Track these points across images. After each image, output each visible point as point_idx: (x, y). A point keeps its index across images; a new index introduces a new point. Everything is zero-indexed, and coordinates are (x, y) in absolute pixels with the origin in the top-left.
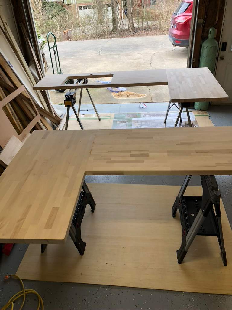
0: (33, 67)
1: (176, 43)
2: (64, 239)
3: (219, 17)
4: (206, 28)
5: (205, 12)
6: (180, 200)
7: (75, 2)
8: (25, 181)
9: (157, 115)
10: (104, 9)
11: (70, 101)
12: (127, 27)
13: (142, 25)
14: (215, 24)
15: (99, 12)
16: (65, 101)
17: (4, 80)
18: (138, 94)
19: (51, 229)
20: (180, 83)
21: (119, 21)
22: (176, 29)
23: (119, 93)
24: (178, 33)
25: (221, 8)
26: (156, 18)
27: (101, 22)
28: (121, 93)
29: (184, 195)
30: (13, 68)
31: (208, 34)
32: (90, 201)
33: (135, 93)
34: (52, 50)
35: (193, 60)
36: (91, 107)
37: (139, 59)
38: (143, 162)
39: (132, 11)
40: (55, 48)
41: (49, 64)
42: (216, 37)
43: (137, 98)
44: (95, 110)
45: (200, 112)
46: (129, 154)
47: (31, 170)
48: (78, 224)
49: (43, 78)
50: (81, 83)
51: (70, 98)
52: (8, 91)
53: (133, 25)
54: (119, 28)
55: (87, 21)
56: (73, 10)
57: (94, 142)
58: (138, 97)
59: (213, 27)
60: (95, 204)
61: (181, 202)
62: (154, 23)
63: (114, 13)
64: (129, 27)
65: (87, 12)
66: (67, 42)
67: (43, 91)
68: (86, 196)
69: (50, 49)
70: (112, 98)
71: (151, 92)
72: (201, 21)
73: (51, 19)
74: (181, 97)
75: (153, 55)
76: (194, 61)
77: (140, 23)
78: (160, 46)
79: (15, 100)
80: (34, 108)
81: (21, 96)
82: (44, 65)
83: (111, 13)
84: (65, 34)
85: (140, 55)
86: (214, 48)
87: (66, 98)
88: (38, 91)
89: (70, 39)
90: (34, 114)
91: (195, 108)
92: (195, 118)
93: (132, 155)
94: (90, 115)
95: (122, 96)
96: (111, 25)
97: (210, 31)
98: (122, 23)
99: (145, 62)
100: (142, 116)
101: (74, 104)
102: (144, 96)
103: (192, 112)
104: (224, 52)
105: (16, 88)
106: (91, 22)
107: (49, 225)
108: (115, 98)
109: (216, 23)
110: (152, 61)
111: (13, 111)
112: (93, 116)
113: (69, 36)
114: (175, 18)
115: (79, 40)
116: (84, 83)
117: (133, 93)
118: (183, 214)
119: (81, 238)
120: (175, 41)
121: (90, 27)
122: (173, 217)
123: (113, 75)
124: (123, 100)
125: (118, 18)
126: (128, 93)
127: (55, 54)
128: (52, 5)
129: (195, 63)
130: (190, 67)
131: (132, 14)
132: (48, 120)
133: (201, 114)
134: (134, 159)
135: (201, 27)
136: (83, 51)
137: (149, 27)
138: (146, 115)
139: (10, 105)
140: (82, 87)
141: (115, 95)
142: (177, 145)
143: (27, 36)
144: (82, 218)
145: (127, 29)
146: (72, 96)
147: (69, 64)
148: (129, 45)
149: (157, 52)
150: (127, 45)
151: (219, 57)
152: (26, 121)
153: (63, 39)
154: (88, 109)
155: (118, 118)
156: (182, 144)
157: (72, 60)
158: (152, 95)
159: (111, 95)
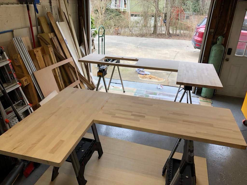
0: (83, 47)
1: (196, 46)
2: (60, 163)
3: (227, 29)
4: (216, 36)
5: (216, 25)
6: (169, 161)
7: (129, 11)
8: (48, 119)
9: (170, 96)
10: (148, 18)
11: (102, 73)
12: (164, 32)
13: (176, 32)
14: (223, 34)
15: (145, 19)
16: (98, 72)
17: (59, 51)
18: (158, 78)
19: (53, 154)
20: (187, 71)
21: (159, 27)
22: (198, 36)
24: (199, 39)
25: (229, 23)
26: (187, 28)
27: (145, 26)
28: (145, 76)
29: (173, 158)
30: (68, 45)
31: (217, 40)
32: (98, 149)
33: (156, 77)
34: (101, 38)
36: (119, 82)
37: (166, 54)
38: (139, 121)
39: (169, 21)
40: (103, 37)
41: (97, 48)
42: (223, 43)
44: (122, 84)
45: (205, 99)
46: (131, 114)
47: (55, 112)
48: (83, 163)
49: (88, 54)
50: (114, 62)
51: (102, 71)
52: (59, 59)
53: (169, 31)
54: (158, 33)
55: (135, 24)
56: (126, 16)
57: (107, 101)
58: (158, 80)
59: (222, 36)
60: (102, 153)
61: (169, 162)
62: (185, 32)
63: (156, 21)
64: (165, 32)
65: (136, 18)
66: (117, 36)
67: (87, 64)
68: (96, 144)
69: (99, 37)
70: (138, 78)
71: (169, 78)
72: (212, 30)
73: (109, 20)
74: (185, 82)
75: (178, 53)
76: (204, 59)
77: (175, 31)
78: (185, 48)
79: (63, 66)
80: (77, 75)
81: (68, 64)
82: (92, 48)
83: (154, 21)
84: (116, 30)
85: (167, 52)
86: (220, 51)
87: (99, 70)
88: (83, 63)
89: (119, 35)
90: (75, 79)
91: (202, 96)
92: (200, 103)
93: (132, 115)
94: (118, 88)
95: (146, 78)
96: (152, 29)
97: (219, 39)
98: (161, 28)
99: (170, 57)
100: (158, 94)
101: (105, 75)
102: (163, 80)
103: (198, 98)
104: (229, 55)
105: (66, 58)
106: (138, 25)
107: (53, 151)
108: (140, 78)
109: (225, 33)
110: (176, 57)
111: (60, 73)
113: (119, 32)
114: (198, 29)
115: (126, 36)
116: (117, 62)
117: (154, 77)
119: (84, 175)
120: (196, 44)
121: (136, 29)
122: (162, 175)
123: (138, 60)
124: (146, 81)
125: (159, 25)
126: (151, 76)
127: (102, 41)
128: (112, 11)
130: (200, 62)
131: (170, 24)
132: (86, 86)
133: (205, 101)
135: (212, 34)
136: (126, 43)
137: (181, 35)
138: (161, 94)
139: (58, 69)
140: (115, 65)
141: (141, 76)
142: (170, 113)
143: (83, 26)
144: (89, 160)
145: (164, 34)
146: (104, 70)
147: (113, 51)
148: (161, 44)
149: (181, 51)
150: (160, 44)
151: (225, 59)
152: (68, 83)
153: (114, 34)
154: (117, 83)
155: (138, 93)
156: (174, 113)
157: (116, 49)
158: (170, 80)
159: (138, 76)
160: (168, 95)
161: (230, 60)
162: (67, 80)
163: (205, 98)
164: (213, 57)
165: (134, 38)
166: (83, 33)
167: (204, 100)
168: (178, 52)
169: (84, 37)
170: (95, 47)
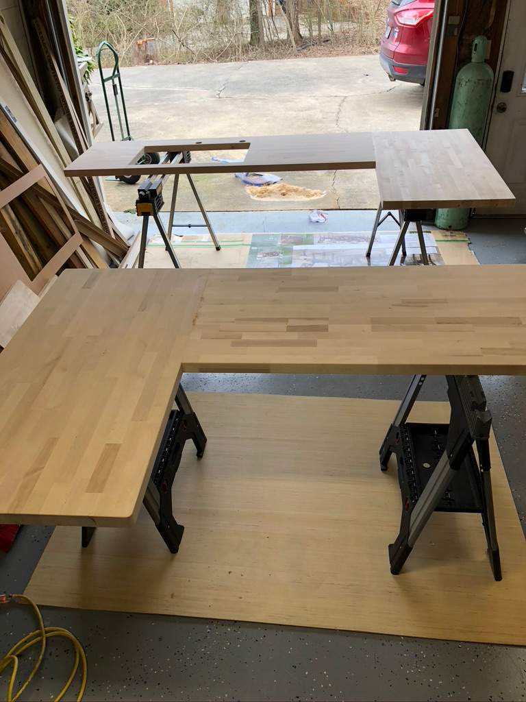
0: (63, 123)
1: (397, 73)
2: (132, 516)
4: (467, 38)
6: (399, 432)
9: (351, 239)
11: (149, 203)
12: (283, 36)
13: (320, 31)
14: (486, 28)
16: (137, 202)
18: (307, 190)
19: (100, 494)
20: (404, 163)
21: (265, 20)
22: (396, 41)
23: (263, 187)
24: (402, 48)
26: (351, 14)
27: (224, 21)
28: (268, 187)
29: (408, 421)
30: (17, 124)
31: (471, 50)
32: (193, 433)
33: (301, 188)
34: (109, 85)
35: (435, 113)
36: (198, 218)
37: (309, 109)
38: (314, 344)
40: (116, 80)
41: (103, 118)
42: (488, 58)
43: (305, 199)
44: (208, 225)
45: (448, 233)
46: (284, 326)
47: (58, 359)
48: (165, 483)
49: (87, 148)
50: (175, 163)
51: (150, 196)
52: (5, 176)
53: (298, 30)
54: (266, 39)
55: (191, 19)
57: (202, 298)
58: (308, 196)
59: (483, 34)
60: (205, 440)
61: (400, 436)
62: (346, 26)
63: (253, 2)
64: (288, 35)
66: (145, 67)
67: (88, 179)
68: (185, 421)
69: (103, 81)
70: (246, 198)
71: (336, 187)
72: (456, 20)
73: (109, 14)
74: (406, 197)
75: (344, 101)
76: (437, 115)
77: (315, 27)
78: (360, 81)
79: (21, 198)
81: (36, 190)
82: (90, 120)
84: (139, 48)
85: (312, 101)
86: (483, 84)
87: (140, 195)
88: (77, 179)
89: (151, 61)
90: (67, 233)
91: (438, 225)
92: (437, 248)
93: (291, 329)
94: (196, 237)
95: (272, 194)
96: (247, 29)
97: (476, 45)
98: (272, 24)
99: (323, 118)
100: (316, 240)
101: (159, 209)
102: (322, 194)
103: (430, 232)
104: (506, 94)
105: (26, 171)
106: (202, 21)
107: (97, 484)
108: (254, 198)
109: (490, 25)
110: (340, 115)
111: (17, 224)
112: (204, 240)
113: (149, 53)
114: (395, 14)
115: (173, 63)
116: (182, 161)
117: (295, 187)
118: (404, 464)
119: (173, 514)
120: (393, 67)
121: (197, 34)
122: (382, 470)
123: (249, 144)
124: (273, 203)
125: (264, 13)
126: (284, 186)
127: (116, 93)
129: (438, 118)
130: (427, 128)
131: (297, 4)
132: (99, 247)
133: (450, 238)
134: (294, 336)
135: (456, 34)
136: (181, 89)
137: (336, 37)
138: (325, 238)
139: (10, 209)
140: (177, 171)
141: (254, 191)
142: (393, 305)
143: (49, 50)
144: (176, 470)
145: (284, 40)
146: (153, 192)
147: (150, 118)
148: (287, 77)
149: (352, 94)
150: (283, 78)
151: (496, 105)
152: (48, 247)
153: (135, 62)
154: (192, 223)
155: (261, 245)
156: (406, 303)
157: (155, 111)
158: (340, 192)
159: (245, 191)
160: (347, 238)
161: (510, 107)
162: (41, 241)
163: (447, 230)
164: (464, 105)
165: (202, 68)
166: (56, 75)
167: (446, 236)
168: (342, 98)
169: (61, 90)
170: (100, 118)
